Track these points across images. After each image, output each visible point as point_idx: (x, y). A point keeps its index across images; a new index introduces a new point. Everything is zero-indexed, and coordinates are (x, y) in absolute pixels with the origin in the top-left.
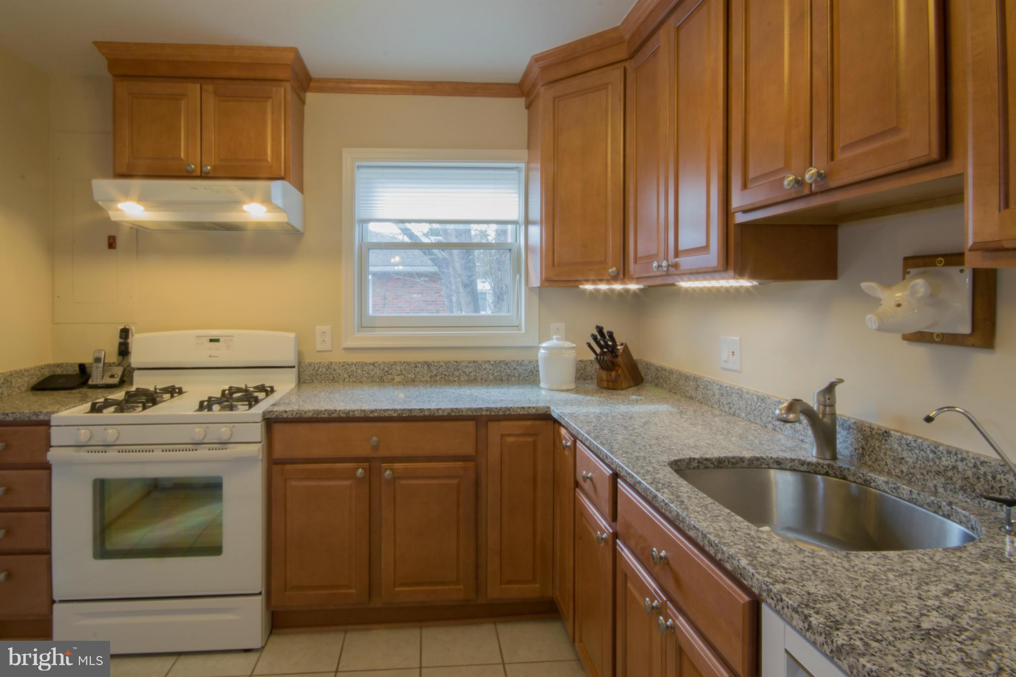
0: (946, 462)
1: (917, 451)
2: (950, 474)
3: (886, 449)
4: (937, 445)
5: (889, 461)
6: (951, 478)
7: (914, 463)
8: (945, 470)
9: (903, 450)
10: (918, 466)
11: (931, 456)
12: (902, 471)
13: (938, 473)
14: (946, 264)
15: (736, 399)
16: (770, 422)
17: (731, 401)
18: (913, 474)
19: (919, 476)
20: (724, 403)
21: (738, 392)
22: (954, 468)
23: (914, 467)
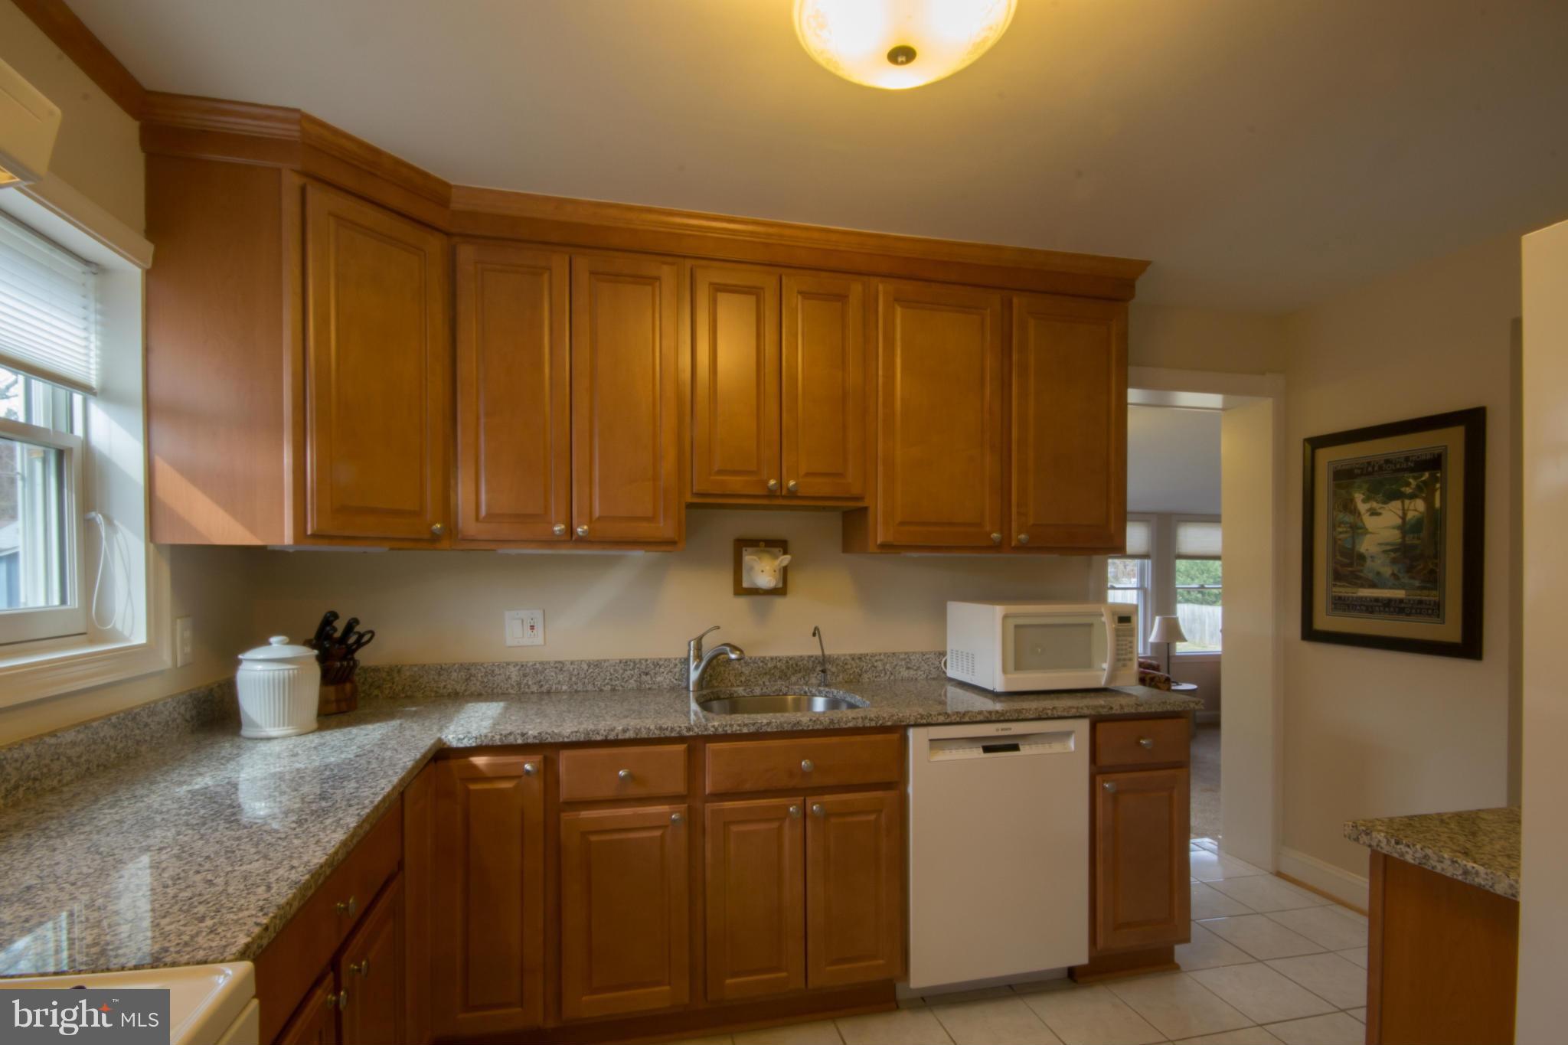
0: (770, 665)
1: (752, 665)
2: (772, 671)
3: (729, 670)
4: (764, 658)
5: (732, 678)
6: (773, 674)
7: (750, 673)
8: (770, 670)
9: (742, 667)
10: (752, 674)
11: (761, 664)
12: (741, 681)
13: (766, 674)
14: (766, 546)
15: (553, 674)
16: (608, 684)
17: (542, 678)
18: (749, 680)
19: (753, 680)
20: (530, 683)
21: (557, 665)
22: (775, 667)
23: (750, 676)
